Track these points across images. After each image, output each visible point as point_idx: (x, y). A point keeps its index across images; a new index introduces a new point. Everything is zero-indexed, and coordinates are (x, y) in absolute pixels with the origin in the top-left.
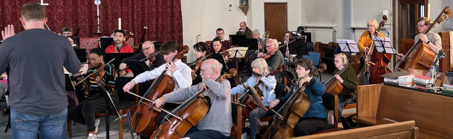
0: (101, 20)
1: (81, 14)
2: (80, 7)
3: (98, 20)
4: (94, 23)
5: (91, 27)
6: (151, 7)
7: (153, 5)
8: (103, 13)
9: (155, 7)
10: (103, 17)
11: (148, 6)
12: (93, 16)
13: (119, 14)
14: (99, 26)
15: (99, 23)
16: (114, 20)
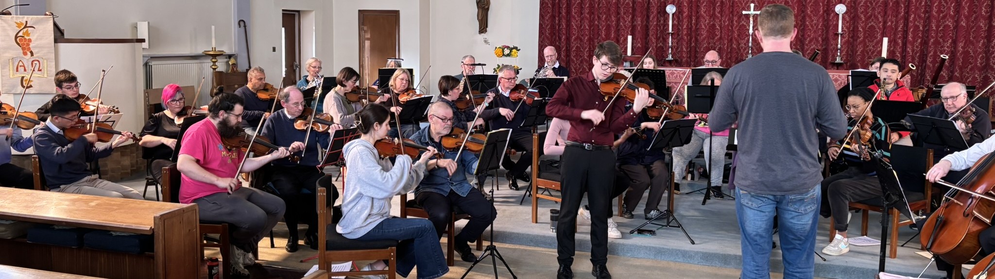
0: (843, 40)
1: (810, 29)
2: (810, 18)
3: (839, 41)
4: (832, 45)
5: (825, 52)
6: (944, 17)
7: (950, 14)
8: (848, 28)
9: (953, 17)
10: (849, 35)
11: (939, 15)
12: (831, 34)
13: (878, 30)
14: (839, 51)
15: (839, 46)
16: (867, 41)
